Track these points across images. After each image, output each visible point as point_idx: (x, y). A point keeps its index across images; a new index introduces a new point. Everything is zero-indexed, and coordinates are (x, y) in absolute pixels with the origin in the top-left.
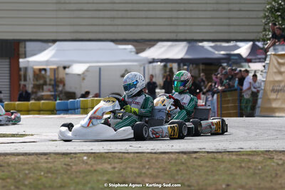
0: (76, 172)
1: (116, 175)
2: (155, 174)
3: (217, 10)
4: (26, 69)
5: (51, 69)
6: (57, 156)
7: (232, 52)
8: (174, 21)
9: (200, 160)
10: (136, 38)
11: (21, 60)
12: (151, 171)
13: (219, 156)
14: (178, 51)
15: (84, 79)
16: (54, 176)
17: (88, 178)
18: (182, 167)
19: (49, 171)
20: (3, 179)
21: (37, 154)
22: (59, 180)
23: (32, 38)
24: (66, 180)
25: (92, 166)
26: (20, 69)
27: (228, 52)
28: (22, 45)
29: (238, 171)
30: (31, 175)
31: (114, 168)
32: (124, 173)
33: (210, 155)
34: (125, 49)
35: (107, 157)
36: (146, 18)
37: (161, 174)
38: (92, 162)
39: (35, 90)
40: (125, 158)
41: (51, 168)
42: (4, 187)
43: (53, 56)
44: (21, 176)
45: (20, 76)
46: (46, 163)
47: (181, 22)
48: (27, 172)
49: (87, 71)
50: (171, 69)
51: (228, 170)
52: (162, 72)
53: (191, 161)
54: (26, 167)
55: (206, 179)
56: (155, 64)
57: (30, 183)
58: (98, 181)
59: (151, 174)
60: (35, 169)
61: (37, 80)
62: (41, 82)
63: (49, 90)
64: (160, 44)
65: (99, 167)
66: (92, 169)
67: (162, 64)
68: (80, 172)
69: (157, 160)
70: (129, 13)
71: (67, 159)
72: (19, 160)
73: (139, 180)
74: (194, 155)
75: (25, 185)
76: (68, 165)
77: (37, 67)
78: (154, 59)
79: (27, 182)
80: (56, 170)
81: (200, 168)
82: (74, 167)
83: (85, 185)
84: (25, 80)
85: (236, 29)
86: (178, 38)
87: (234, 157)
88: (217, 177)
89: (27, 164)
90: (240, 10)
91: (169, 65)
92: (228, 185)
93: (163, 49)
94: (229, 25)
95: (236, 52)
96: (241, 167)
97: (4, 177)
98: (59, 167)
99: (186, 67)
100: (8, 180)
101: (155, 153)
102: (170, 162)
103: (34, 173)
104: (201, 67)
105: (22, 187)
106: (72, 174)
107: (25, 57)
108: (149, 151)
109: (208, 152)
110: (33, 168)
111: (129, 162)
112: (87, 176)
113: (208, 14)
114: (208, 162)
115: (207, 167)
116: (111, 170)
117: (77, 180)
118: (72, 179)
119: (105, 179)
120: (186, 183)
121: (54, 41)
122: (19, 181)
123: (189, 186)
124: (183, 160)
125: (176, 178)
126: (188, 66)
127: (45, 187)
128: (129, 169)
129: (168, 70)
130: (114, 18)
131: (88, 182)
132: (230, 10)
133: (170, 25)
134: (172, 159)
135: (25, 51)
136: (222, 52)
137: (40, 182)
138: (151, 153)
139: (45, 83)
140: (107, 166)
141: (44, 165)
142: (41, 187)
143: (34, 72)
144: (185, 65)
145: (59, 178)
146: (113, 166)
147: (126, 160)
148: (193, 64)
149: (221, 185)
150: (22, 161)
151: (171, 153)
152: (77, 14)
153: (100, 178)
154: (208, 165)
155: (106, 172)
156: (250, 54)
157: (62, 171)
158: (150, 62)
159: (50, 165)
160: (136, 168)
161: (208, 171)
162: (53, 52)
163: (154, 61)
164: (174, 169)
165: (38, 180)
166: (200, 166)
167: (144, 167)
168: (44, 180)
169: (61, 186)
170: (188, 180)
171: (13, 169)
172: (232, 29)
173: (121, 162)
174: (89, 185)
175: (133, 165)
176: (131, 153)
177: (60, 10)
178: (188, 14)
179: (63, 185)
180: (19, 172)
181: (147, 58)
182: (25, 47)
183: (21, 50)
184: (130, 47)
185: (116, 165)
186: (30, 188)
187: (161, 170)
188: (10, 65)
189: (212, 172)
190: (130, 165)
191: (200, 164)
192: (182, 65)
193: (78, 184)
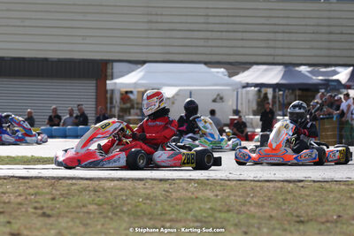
0: (177, 199)
1: (219, 203)
2: (260, 202)
3: (317, 33)
4: (112, 91)
5: (138, 92)
6: (155, 182)
7: (331, 78)
8: (272, 44)
9: (307, 190)
10: (231, 61)
11: (108, 82)
12: (255, 200)
13: (327, 185)
14: (273, 75)
15: (173, 103)
16: (154, 202)
17: (190, 206)
18: (289, 196)
19: (147, 197)
20: (99, 205)
21: (133, 180)
22: (159, 207)
23: (121, 58)
24: (166, 207)
25: (193, 194)
26: (106, 91)
27: (326, 78)
28: (109, 66)
29: (349, 202)
30: (129, 201)
31: (217, 196)
32: (227, 201)
33: (317, 184)
34: (218, 72)
35: (208, 184)
36: (242, 39)
37: (267, 204)
38: (192, 189)
39: (121, 114)
40: (227, 185)
41: (149, 194)
42: (101, 213)
43: (141, 79)
44: (118, 202)
45: (106, 98)
46: (144, 188)
47: (279, 44)
48: (124, 198)
49: (177, 94)
50: (266, 94)
51: (339, 200)
52: (256, 97)
53: (298, 189)
54: (123, 192)
55: (315, 210)
56: (248, 89)
57: (129, 210)
58: (200, 209)
59: (256, 203)
60: (133, 195)
61: (124, 103)
62: (128, 105)
63: (137, 115)
64: (255, 67)
65: (200, 195)
66: (193, 196)
67: (256, 89)
68: (181, 200)
69: (262, 188)
70: (224, 33)
71: (166, 186)
72: (114, 186)
73: (244, 208)
74: (301, 184)
75: (124, 212)
76: (167, 191)
77: (124, 90)
78: (247, 84)
79: (125, 209)
80: (155, 197)
81: (308, 198)
82: (174, 194)
83: (186, 213)
84: (111, 103)
85: (337, 53)
86: (275, 61)
87: (343, 187)
88: (326, 207)
89: (124, 189)
90: (342, 33)
91: (263, 90)
92: (339, 216)
93: (258, 73)
94: (329, 49)
95: (335, 78)
96: (351, 197)
97: (100, 203)
98: (158, 194)
99: (281, 93)
100: (105, 206)
101: (259, 181)
102: (275, 191)
103: (132, 200)
104: (298, 93)
105: (120, 214)
106: (172, 201)
107: (112, 79)
108: (251, 179)
109: (314, 181)
110: (130, 193)
111: (232, 189)
112: (188, 203)
113: (308, 37)
114: (315, 191)
115: (315, 197)
116: (213, 198)
117: (178, 207)
118: (173, 207)
119: (208, 207)
120: (295, 214)
121: (144, 62)
122: (117, 207)
123: (297, 216)
124: (289, 189)
125: (283, 207)
126: (284, 92)
127: (144, 214)
128: (233, 198)
129: (262, 96)
130: (208, 39)
131: (191, 210)
132: (330, 33)
133: (267, 47)
134: (278, 188)
135: (112, 73)
136: (321, 78)
137: (138, 209)
138: (254, 181)
139: (132, 107)
140: (209, 194)
141: (142, 191)
142: (140, 214)
143: (122, 94)
144: (280, 90)
145: (159, 205)
146: (215, 193)
147: (228, 188)
148: (289, 89)
149: (332, 216)
150: (118, 187)
151: (275, 181)
152: (169, 34)
153: (202, 206)
154: (316, 194)
155: (208, 200)
156: (349, 80)
157: (161, 198)
158: (244, 87)
159: (149, 191)
160: (240, 196)
161: (316, 201)
162: (142, 74)
163: (248, 85)
164: (280, 198)
165: (136, 206)
166: (307, 195)
167: (248, 195)
168: (143, 206)
169: (161, 214)
170: (296, 210)
171: (109, 195)
172: (332, 53)
173: (224, 190)
174: (192, 213)
175: (237, 193)
176: (233, 180)
177: (151, 30)
178: (286, 36)
179: (164, 212)
180: (116, 198)
181: (240, 82)
182: (112, 69)
183: (109, 71)
184: (222, 70)
185: (219, 193)
186: (129, 215)
187: (266, 199)
188: (97, 86)
189: (321, 202)
190: (233, 193)
191: (308, 193)
192: (277, 90)
193: (179, 211)
